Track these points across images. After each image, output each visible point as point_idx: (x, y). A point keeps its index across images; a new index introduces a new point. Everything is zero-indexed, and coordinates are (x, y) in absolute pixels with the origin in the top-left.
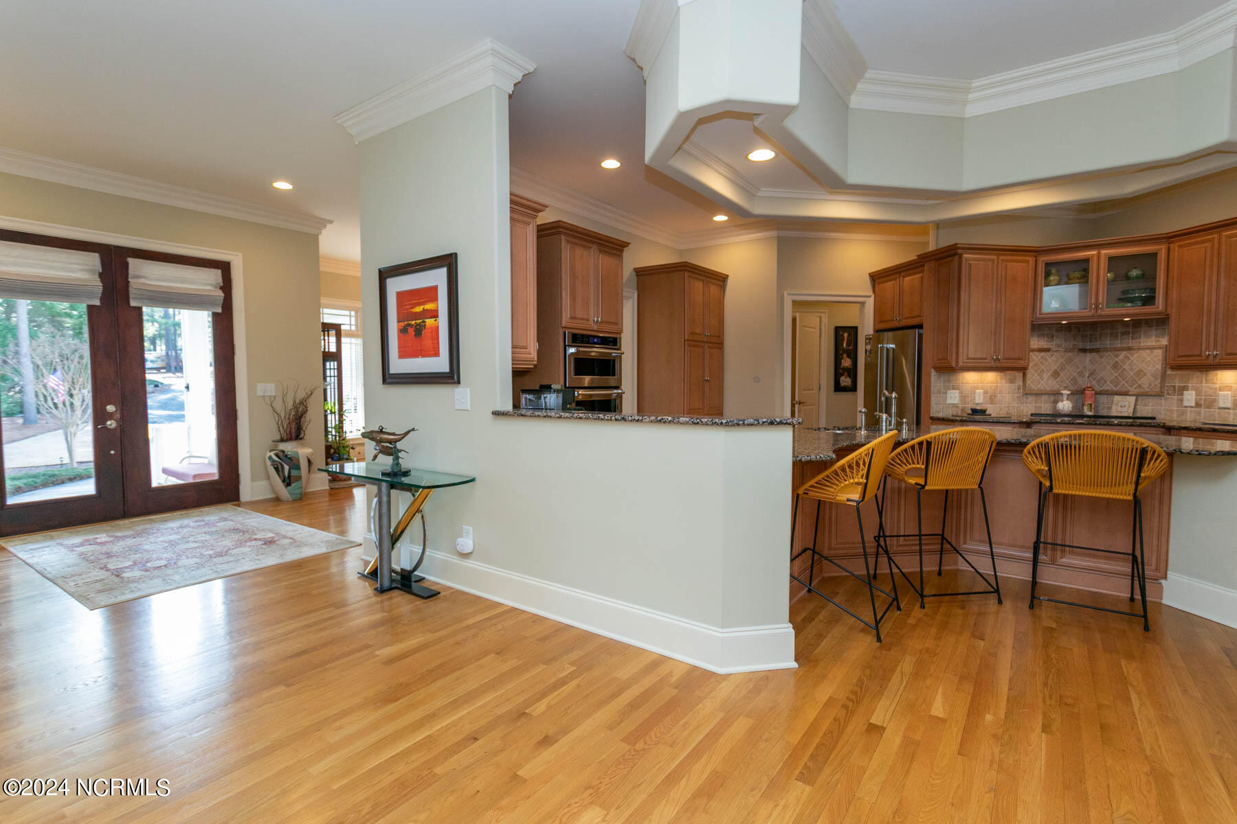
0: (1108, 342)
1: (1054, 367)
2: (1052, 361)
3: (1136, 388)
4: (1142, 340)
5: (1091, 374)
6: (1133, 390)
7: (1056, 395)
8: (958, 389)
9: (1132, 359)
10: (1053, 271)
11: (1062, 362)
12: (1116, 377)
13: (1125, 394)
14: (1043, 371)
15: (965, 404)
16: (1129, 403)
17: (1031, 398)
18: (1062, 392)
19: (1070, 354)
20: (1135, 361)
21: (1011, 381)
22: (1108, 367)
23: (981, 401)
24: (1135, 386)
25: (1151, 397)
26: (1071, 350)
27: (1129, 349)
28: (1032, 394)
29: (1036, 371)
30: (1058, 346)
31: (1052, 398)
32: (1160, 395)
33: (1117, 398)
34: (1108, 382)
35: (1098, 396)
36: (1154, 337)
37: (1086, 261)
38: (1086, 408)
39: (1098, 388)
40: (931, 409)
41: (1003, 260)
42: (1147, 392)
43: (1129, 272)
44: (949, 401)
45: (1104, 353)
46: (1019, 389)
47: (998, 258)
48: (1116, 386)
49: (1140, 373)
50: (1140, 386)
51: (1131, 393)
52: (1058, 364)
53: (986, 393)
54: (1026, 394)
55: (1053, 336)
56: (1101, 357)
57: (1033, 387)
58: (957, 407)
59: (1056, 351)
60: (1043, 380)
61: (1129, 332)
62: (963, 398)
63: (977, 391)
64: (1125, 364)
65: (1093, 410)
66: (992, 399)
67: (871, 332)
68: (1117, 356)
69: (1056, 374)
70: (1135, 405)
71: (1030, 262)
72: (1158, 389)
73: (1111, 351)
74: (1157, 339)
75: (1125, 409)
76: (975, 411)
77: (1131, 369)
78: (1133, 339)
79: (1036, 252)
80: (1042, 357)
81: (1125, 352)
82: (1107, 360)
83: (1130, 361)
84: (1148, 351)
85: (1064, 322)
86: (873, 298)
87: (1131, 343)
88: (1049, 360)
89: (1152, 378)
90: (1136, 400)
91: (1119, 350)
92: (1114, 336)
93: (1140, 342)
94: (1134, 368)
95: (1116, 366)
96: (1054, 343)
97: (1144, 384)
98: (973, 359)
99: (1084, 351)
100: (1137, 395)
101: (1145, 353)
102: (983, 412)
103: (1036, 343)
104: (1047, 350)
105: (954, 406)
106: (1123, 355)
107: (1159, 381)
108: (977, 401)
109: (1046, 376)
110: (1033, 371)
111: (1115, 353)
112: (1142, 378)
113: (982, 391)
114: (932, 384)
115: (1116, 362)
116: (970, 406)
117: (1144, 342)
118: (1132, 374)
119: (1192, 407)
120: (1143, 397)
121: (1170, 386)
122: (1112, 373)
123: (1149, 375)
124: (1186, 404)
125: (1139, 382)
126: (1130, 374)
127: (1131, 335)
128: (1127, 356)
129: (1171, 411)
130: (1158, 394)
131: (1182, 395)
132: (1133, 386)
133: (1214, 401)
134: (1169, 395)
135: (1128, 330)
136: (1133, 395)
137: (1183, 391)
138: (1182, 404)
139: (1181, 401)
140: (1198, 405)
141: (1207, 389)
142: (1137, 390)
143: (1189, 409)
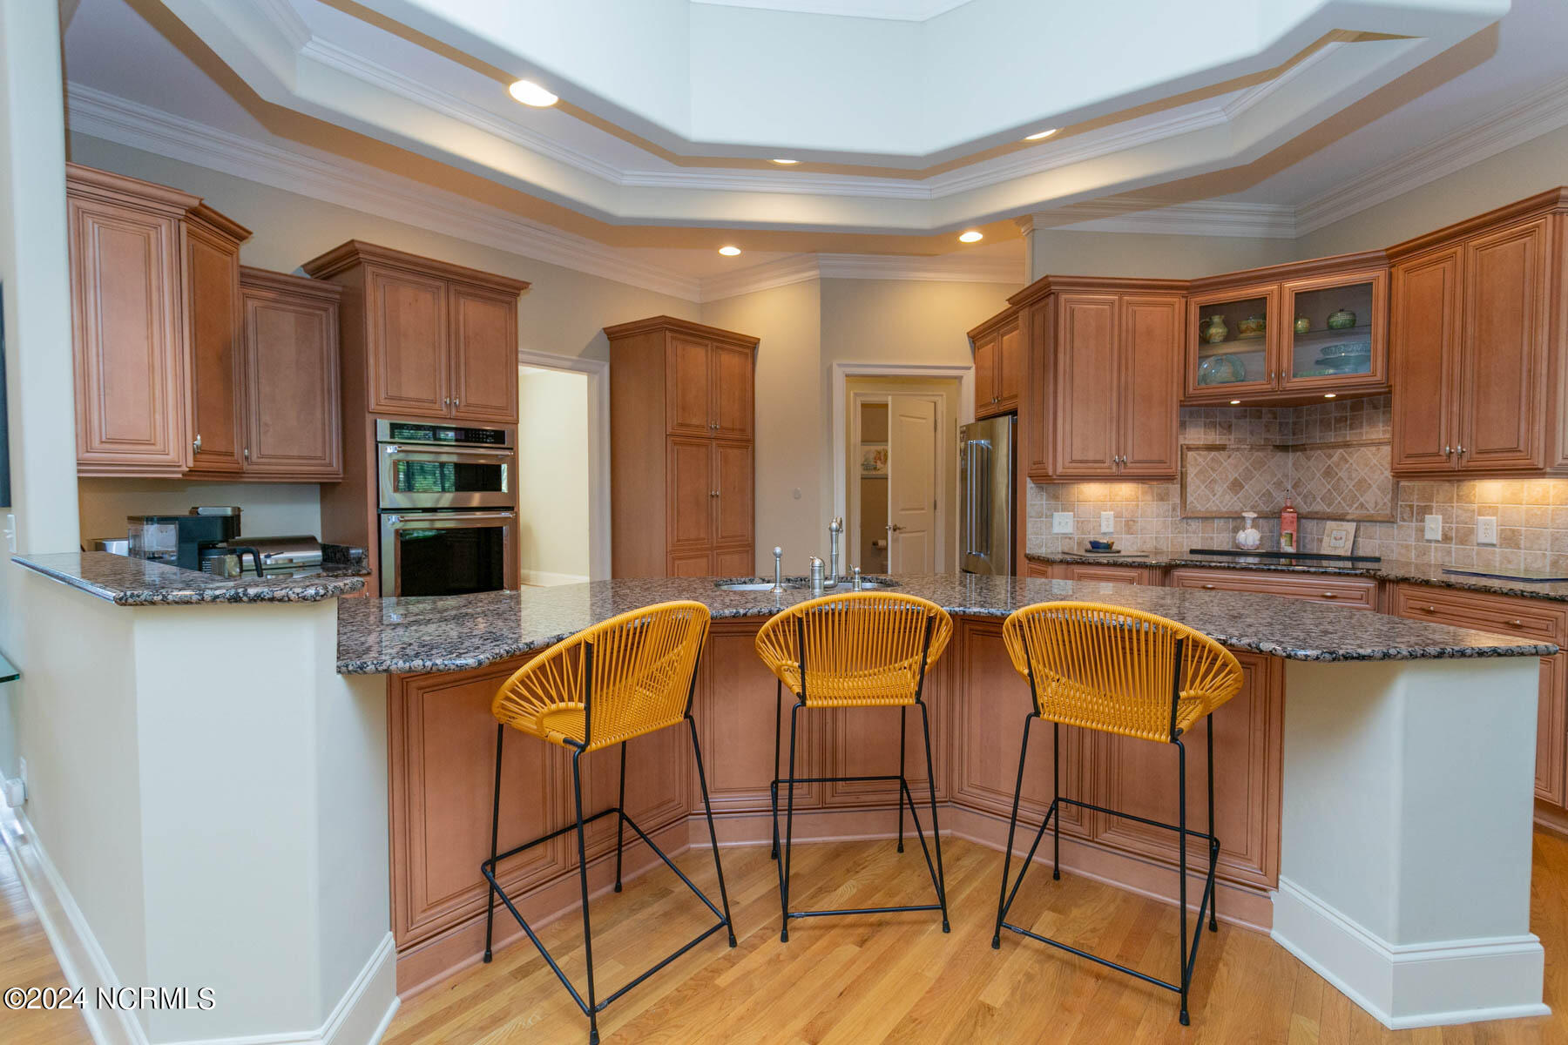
0: (1318, 434)
1: (1233, 476)
2: (1231, 465)
3: (1356, 508)
4: (1365, 429)
5: (1295, 486)
6: (1353, 512)
7: (1237, 520)
8: (1073, 511)
9: (1351, 461)
10: (1216, 319)
11: (1247, 468)
12: (1329, 490)
13: (1340, 518)
14: (1214, 481)
15: (1083, 533)
16: (1348, 532)
17: (1194, 525)
18: (1244, 514)
19: (1259, 453)
20: (1354, 465)
21: (1162, 498)
22: (1318, 475)
23: (1111, 530)
24: (1355, 506)
25: (1378, 524)
26: (1261, 448)
27: (1347, 445)
28: (1198, 518)
29: (1204, 482)
30: (1240, 441)
31: (1231, 524)
32: (1390, 521)
33: (1330, 524)
34: (1319, 500)
35: (1303, 521)
36: (1381, 425)
37: (1261, 301)
38: (1283, 541)
39: (1305, 509)
40: (1028, 542)
41: (1129, 303)
42: (1372, 516)
43: (1330, 317)
44: (1057, 529)
45: (1312, 453)
46: (1174, 509)
47: (1120, 300)
48: (1329, 505)
49: (1362, 485)
50: (1362, 505)
51: (1349, 517)
52: (1241, 470)
53: (1118, 516)
54: (1187, 518)
55: (1230, 426)
56: (1308, 459)
57: (1199, 507)
58: (1070, 538)
59: (1238, 449)
60: (1214, 495)
62: (1080, 524)
63: (1103, 513)
64: (1341, 470)
65: (1294, 544)
66: (1129, 525)
67: (972, 420)
68: (1330, 457)
69: (1236, 486)
70: (1355, 537)
71: (1177, 306)
72: (1388, 512)
73: (1321, 449)
75: (1341, 543)
76: (1096, 546)
77: (1350, 478)
78: (1351, 428)
79: (1189, 289)
80: (1213, 459)
81: (1341, 450)
82: (1316, 463)
83: (1347, 466)
84: (1374, 449)
85: (1235, 402)
86: (973, 371)
87: (1349, 436)
88: (1225, 464)
89: (1379, 493)
90: (1357, 529)
91: (1333, 447)
92: (1326, 425)
93: (1361, 434)
94: (1354, 476)
95: (1328, 473)
96: (1232, 437)
97: (1367, 502)
98: (1081, 462)
99: (1284, 448)
100: (1358, 521)
101: (1369, 452)
102: (1108, 547)
103: (1196, 435)
104: (1222, 448)
105: (1066, 536)
106: (1339, 452)
107: (1389, 496)
108: (1104, 529)
109: (1219, 489)
110: (1198, 482)
111: (1327, 451)
112: (1365, 492)
113: (1112, 513)
114: (1028, 503)
115: (1330, 465)
116: (1092, 537)
117: (1367, 433)
118: (1351, 487)
119: (1438, 541)
120: (1368, 524)
121: (1406, 505)
122: (1323, 484)
123: (1374, 486)
124: (1428, 536)
125: (1361, 499)
126: (1347, 486)
127: (1348, 422)
128: (1343, 456)
129: (1407, 547)
130: (1386, 519)
131: (1423, 520)
132: (1352, 506)
133: (1471, 531)
134: (1404, 520)
135: (1345, 414)
136: (1353, 520)
137: (1425, 513)
138: (1423, 535)
139: (1422, 530)
140: (1446, 538)
141: (1460, 512)
142: (1358, 512)
143: (1433, 545)
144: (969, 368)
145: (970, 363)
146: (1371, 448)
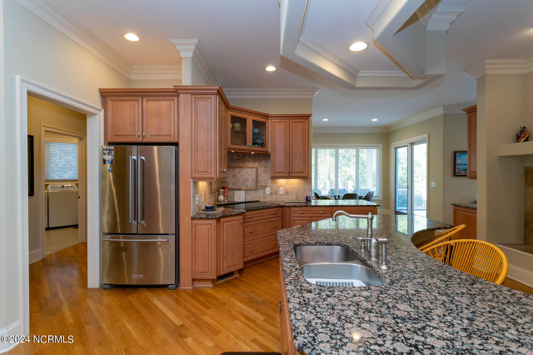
3: (244, 187)
6: (243, 187)
9: (242, 172)
12: (235, 181)
13: (240, 190)
16: (243, 194)
20: (243, 174)
22: (230, 176)
25: (252, 191)
27: (241, 167)
33: (236, 192)
34: (231, 184)
36: (252, 162)
42: (250, 188)
48: (235, 186)
49: (246, 180)
50: (246, 185)
51: (242, 189)
61: (240, 159)
64: (239, 175)
68: (235, 171)
70: (245, 195)
72: (255, 187)
73: (231, 168)
74: (253, 163)
75: (241, 197)
77: (242, 177)
78: (242, 163)
81: (238, 169)
83: (241, 174)
87: (241, 165)
89: (252, 182)
90: (245, 193)
91: (236, 168)
93: (245, 164)
94: (243, 177)
95: (234, 176)
97: (248, 185)
101: (248, 170)
106: (237, 170)
107: (255, 183)
111: (233, 169)
112: (247, 182)
115: (234, 173)
117: (247, 164)
118: (242, 180)
119: (269, 195)
120: (248, 191)
121: (260, 185)
122: (232, 179)
123: (250, 180)
124: (267, 193)
125: (246, 184)
126: (241, 180)
127: (241, 161)
128: (239, 171)
129: (261, 197)
130: (255, 189)
131: (265, 189)
132: (243, 186)
133: (278, 192)
134: (260, 189)
135: (240, 158)
136: (244, 190)
137: (265, 188)
138: (265, 193)
139: (265, 192)
140: (271, 194)
141: (275, 187)
142: (245, 188)
143: (268, 196)
144: (100, 110)
146: (248, 169)
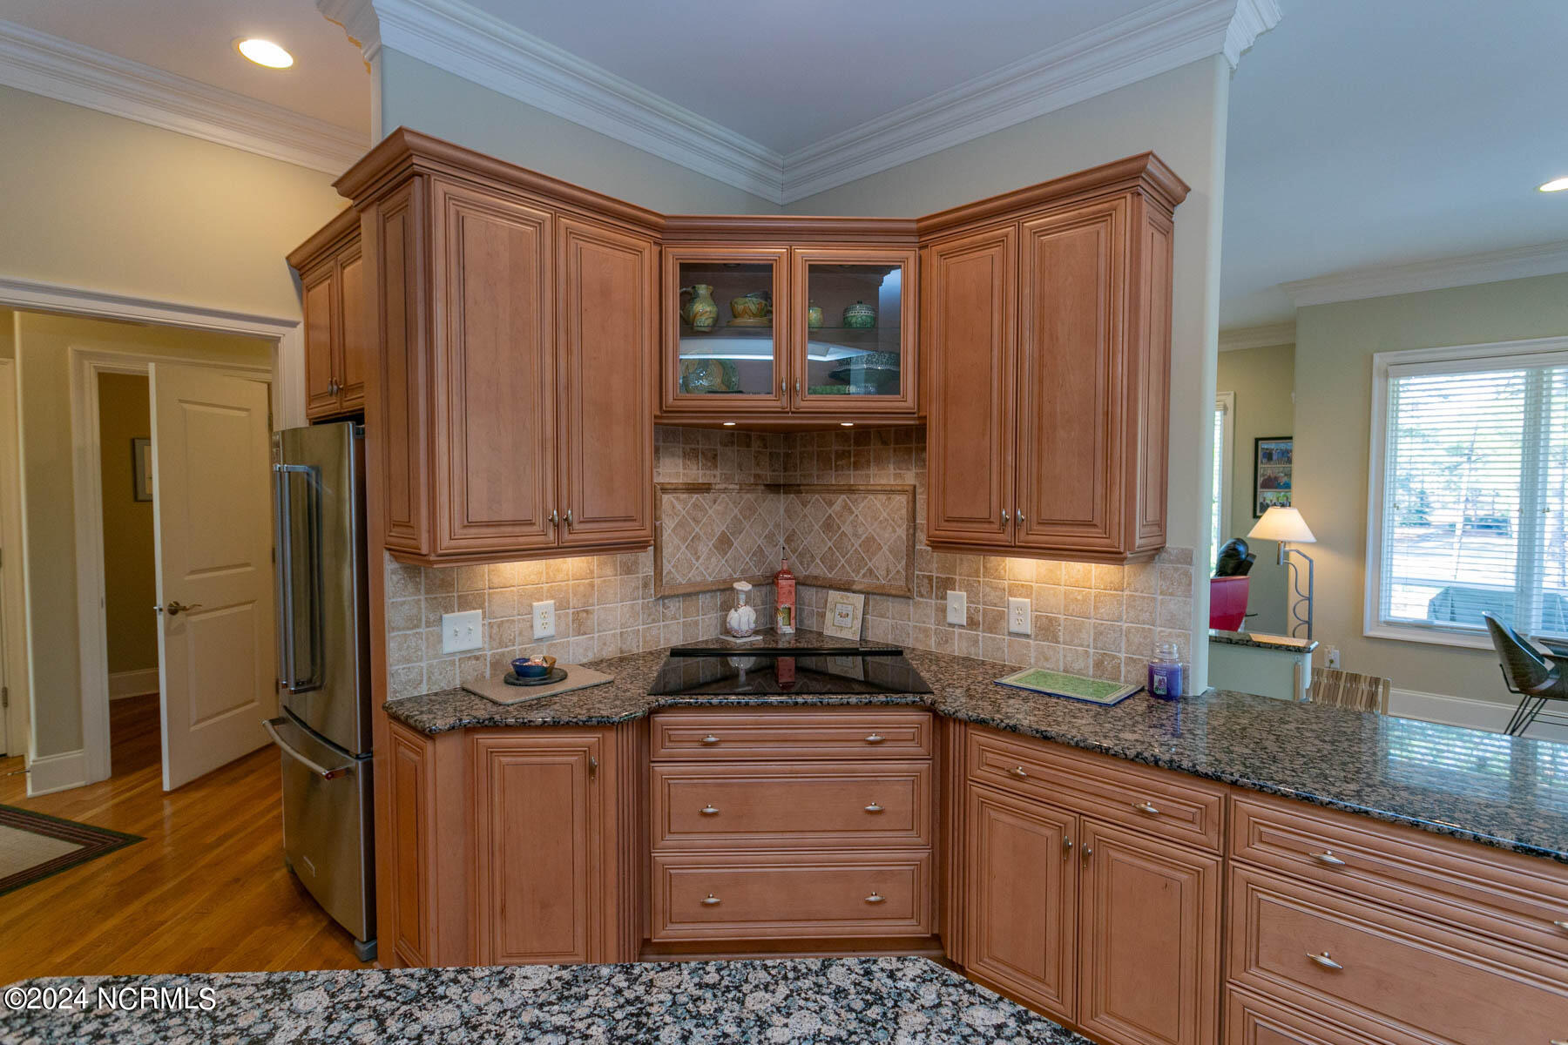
0: (815, 473)
1: (719, 528)
2: (718, 512)
3: (864, 575)
4: (873, 470)
5: (789, 540)
6: (860, 581)
7: (725, 594)
8: (481, 607)
9: (856, 512)
10: (703, 290)
11: (735, 517)
12: (830, 548)
13: (846, 587)
14: (697, 538)
15: (501, 644)
16: (855, 608)
17: (674, 606)
18: (737, 585)
19: (749, 495)
20: (861, 518)
21: (628, 570)
22: (817, 527)
23: (551, 631)
24: (863, 572)
25: (890, 599)
26: (751, 488)
27: (851, 490)
28: (677, 596)
29: (684, 539)
30: (727, 479)
31: (719, 598)
32: (906, 596)
33: (833, 595)
34: (818, 561)
35: (800, 587)
36: (891, 466)
37: (766, 269)
38: (780, 618)
39: (802, 572)
40: (390, 680)
41: (569, 231)
42: (883, 586)
43: (846, 310)
44: (450, 645)
45: (809, 497)
46: (645, 585)
47: (555, 221)
48: (831, 569)
49: (870, 544)
50: (870, 570)
51: (855, 587)
52: (729, 521)
53: (561, 606)
54: (663, 598)
55: (715, 456)
56: (804, 504)
57: (680, 579)
58: (477, 658)
59: (725, 490)
60: (697, 559)
61: (849, 452)
62: (495, 630)
63: (535, 604)
64: (844, 522)
65: (793, 622)
66: (580, 621)
67: (301, 422)
68: (830, 504)
69: (724, 543)
70: (863, 615)
71: (646, 253)
72: (902, 583)
73: (819, 492)
74: (898, 471)
75: (848, 621)
76: (522, 674)
77: (856, 535)
78: (856, 468)
79: (664, 230)
80: (695, 506)
81: (845, 496)
82: (813, 511)
83: (852, 518)
84: (883, 497)
85: (729, 424)
86: (301, 327)
87: (853, 477)
88: (710, 512)
89: (891, 557)
90: (866, 604)
91: (834, 492)
92: (825, 461)
93: (868, 476)
94: (860, 532)
95: (828, 526)
96: (718, 473)
97: (877, 568)
98: (489, 524)
99: (774, 488)
100: (867, 593)
101: (878, 501)
102: (547, 674)
103: (673, 470)
104: (703, 488)
105: (472, 656)
106: (841, 499)
107: (903, 562)
108: (539, 632)
109: (704, 549)
110: (677, 541)
111: (827, 496)
112: (874, 554)
113: (553, 601)
114: (388, 601)
115: (830, 517)
116: (516, 650)
117: (875, 475)
118: (857, 545)
119: (961, 626)
120: (878, 598)
121: (924, 576)
122: (823, 540)
123: (885, 548)
124: (951, 618)
125: (870, 564)
126: (853, 545)
127: (852, 459)
128: (847, 504)
129: (926, 631)
130: (902, 593)
131: (944, 597)
132: (858, 573)
133: (1002, 616)
134: (922, 596)
135: (847, 448)
136: (860, 592)
137: (946, 588)
138: (945, 617)
139: (943, 610)
140: (972, 623)
141: (988, 589)
142: (866, 580)
143: (957, 630)
144: (293, 325)
145: (298, 317)
146: (880, 496)
